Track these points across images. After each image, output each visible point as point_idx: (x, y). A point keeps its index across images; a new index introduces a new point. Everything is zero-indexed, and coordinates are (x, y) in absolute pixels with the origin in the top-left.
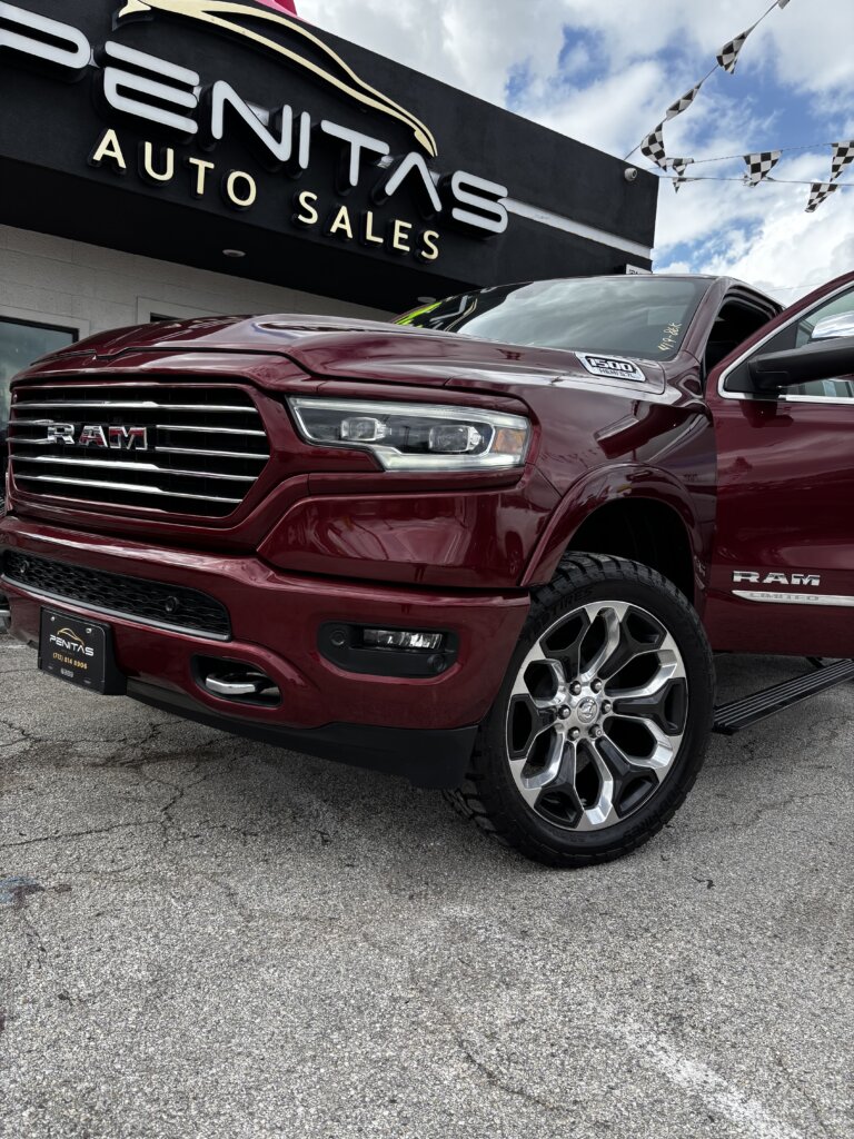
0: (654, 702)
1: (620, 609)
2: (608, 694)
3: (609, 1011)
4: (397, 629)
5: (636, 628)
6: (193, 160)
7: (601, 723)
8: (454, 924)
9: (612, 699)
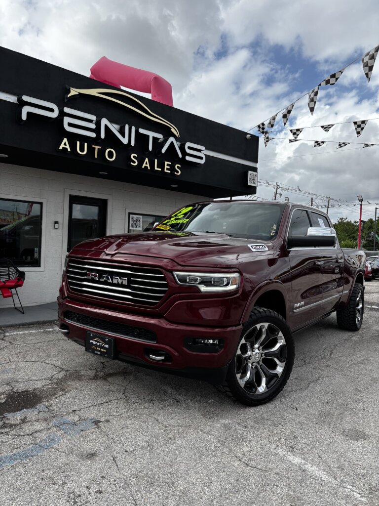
0: (277, 352)
1: (266, 325)
2: (263, 351)
3: (273, 447)
4: (204, 339)
5: (270, 330)
6: (94, 146)
7: (261, 360)
8: (225, 425)
9: (264, 352)
